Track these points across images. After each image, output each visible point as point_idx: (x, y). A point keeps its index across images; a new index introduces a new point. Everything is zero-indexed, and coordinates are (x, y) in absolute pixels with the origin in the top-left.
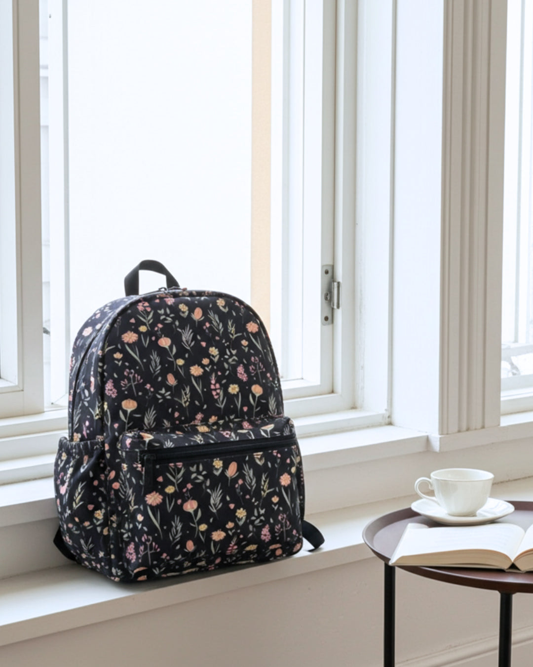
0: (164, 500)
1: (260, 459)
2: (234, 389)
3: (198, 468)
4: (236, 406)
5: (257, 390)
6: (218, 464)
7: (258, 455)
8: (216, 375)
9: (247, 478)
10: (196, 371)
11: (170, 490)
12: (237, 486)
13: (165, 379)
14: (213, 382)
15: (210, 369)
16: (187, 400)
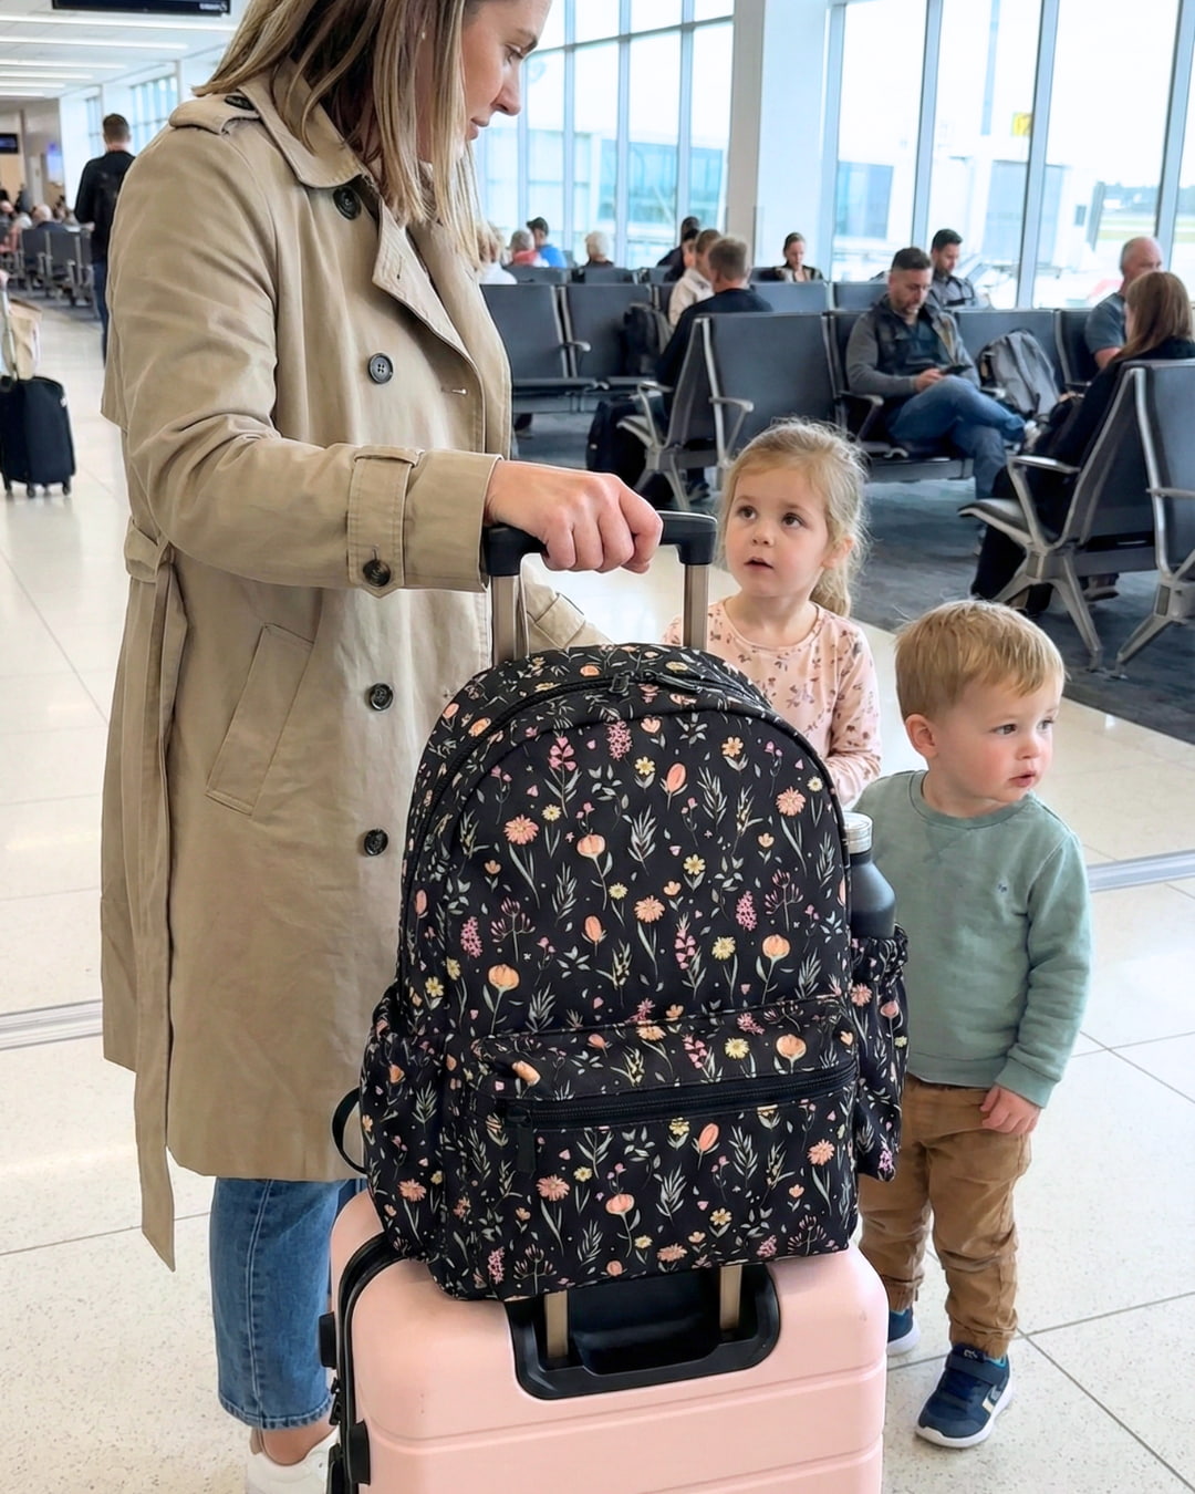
0: (571, 1192)
1: (770, 1118)
2: (724, 948)
3: (638, 1135)
4: (725, 985)
5: (776, 948)
6: (680, 1128)
7: (765, 1110)
8: (691, 919)
9: (740, 1155)
10: (649, 910)
11: (583, 1174)
12: (715, 1168)
13: (580, 927)
14: (682, 934)
15: (679, 907)
16: (623, 975)
